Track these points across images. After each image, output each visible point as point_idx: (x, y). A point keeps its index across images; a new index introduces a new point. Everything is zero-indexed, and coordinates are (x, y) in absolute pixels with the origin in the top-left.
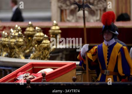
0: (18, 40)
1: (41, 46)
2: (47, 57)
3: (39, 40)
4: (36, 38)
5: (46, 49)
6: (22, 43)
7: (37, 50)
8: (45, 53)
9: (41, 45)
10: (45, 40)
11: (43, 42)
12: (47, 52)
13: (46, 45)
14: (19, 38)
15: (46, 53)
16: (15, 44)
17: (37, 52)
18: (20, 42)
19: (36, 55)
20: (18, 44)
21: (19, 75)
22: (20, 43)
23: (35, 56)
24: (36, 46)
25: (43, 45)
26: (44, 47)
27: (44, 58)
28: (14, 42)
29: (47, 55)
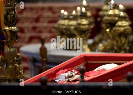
0: (79, 21)
1: (114, 31)
2: (123, 48)
3: (112, 21)
4: (107, 18)
5: (123, 35)
6: (87, 26)
7: (109, 38)
8: (121, 42)
9: (114, 29)
10: (121, 21)
11: (117, 24)
12: (123, 40)
13: (122, 29)
14: (81, 19)
15: (123, 42)
16: (76, 29)
17: (109, 41)
18: (84, 25)
19: (108, 46)
20: (80, 28)
21: (59, 74)
22: (84, 27)
23: (105, 47)
24: (108, 30)
25: (118, 28)
26: (119, 32)
27: (119, 50)
28: (74, 26)
29: (123, 45)
